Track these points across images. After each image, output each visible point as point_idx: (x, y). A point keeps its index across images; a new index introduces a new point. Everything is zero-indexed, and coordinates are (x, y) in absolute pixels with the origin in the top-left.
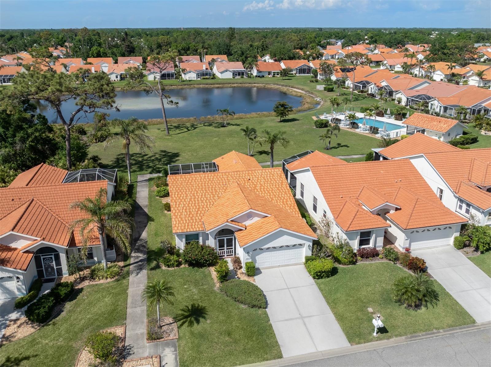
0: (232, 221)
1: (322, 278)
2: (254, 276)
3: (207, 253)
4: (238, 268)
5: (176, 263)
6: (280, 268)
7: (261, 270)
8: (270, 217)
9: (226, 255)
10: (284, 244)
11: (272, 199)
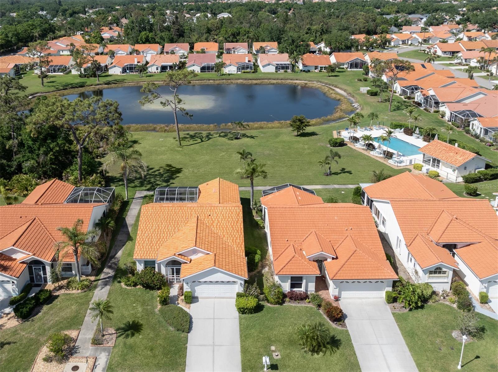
0: (179, 255)
1: (245, 313)
2: (191, 303)
3: (156, 279)
4: (181, 294)
5: (132, 284)
6: (215, 299)
7: (199, 299)
8: (212, 255)
9: (175, 281)
10: (220, 280)
11: (224, 236)
